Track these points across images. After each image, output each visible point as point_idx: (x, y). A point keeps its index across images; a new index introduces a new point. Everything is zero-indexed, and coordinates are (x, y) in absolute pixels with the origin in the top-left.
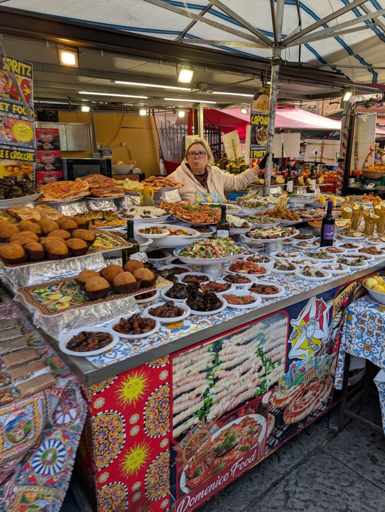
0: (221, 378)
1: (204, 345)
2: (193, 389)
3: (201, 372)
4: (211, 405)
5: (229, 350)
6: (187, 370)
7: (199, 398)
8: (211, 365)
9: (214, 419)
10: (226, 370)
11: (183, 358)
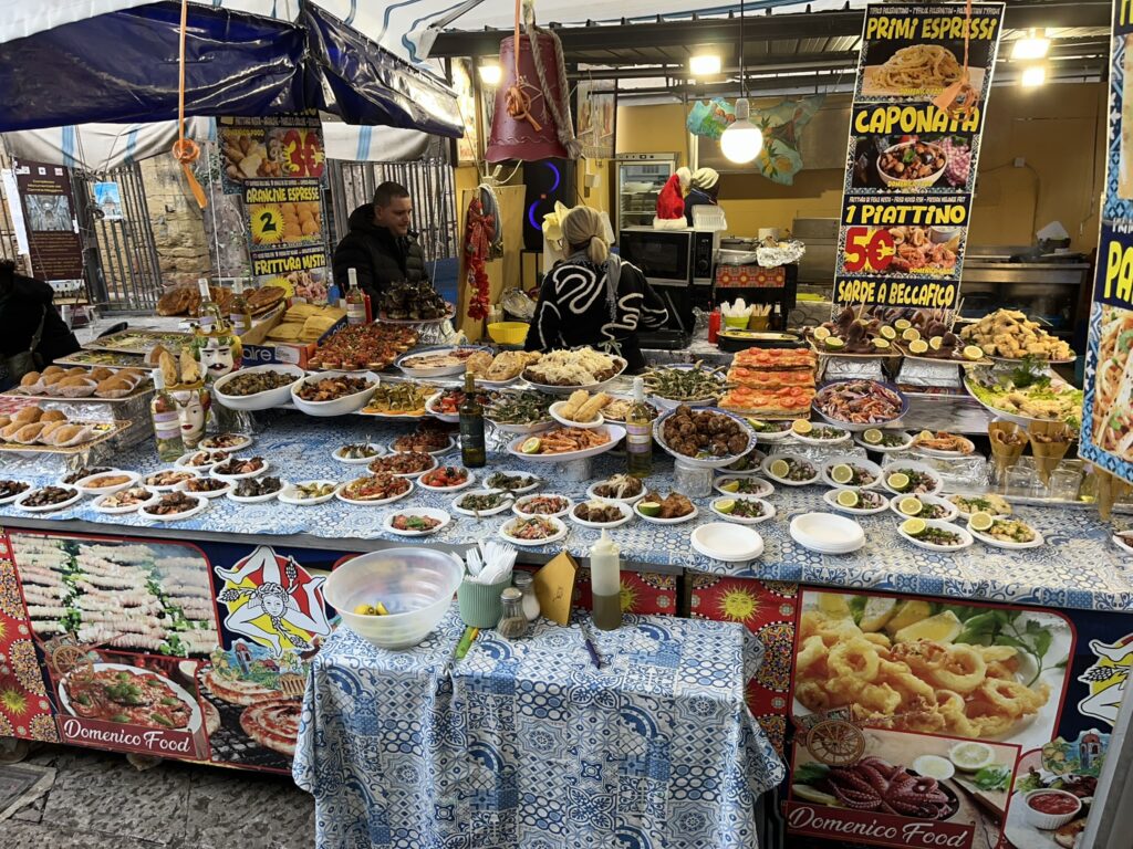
0: (87, 593)
1: (49, 536)
2: (47, 586)
3: (52, 569)
4: (80, 621)
5: (92, 561)
6: (32, 556)
7: (58, 602)
8: (67, 568)
9: (91, 644)
10: (95, 586)
11: (23, 540)
